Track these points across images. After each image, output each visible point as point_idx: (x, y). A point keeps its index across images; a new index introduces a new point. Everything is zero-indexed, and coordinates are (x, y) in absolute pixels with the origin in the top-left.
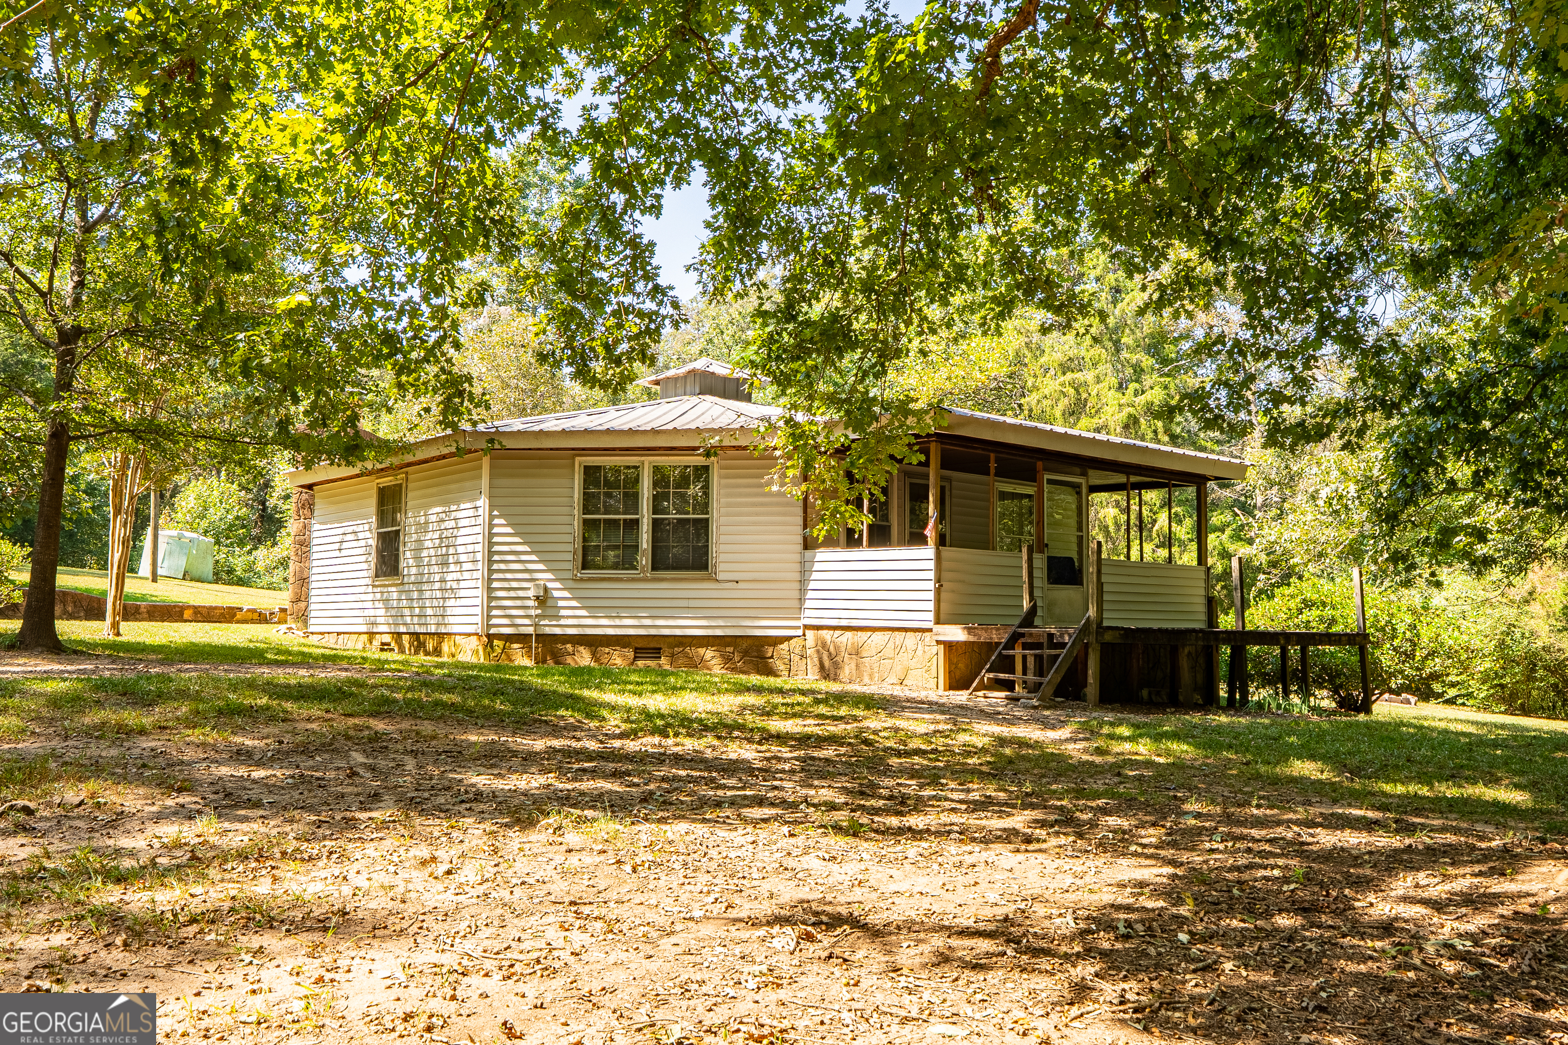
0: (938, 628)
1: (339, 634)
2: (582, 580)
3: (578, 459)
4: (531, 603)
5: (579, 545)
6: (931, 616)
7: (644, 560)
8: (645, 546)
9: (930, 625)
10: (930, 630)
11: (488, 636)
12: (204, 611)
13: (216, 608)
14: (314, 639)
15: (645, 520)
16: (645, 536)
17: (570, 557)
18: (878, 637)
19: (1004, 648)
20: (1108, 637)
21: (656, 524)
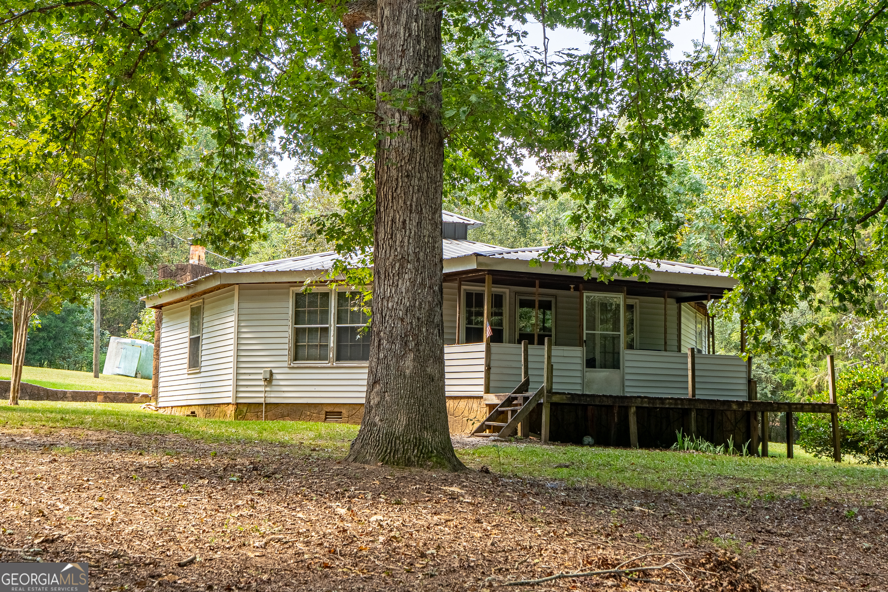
0: (486, 396)
1: (172, 407)
2: (293, 368)
3: (292, 288)
4: (262, 383)
5: (292, 345)
6: (482, 388)
7: (332, 355)
8: (332, 345)
9: (482, 394)
10: (481, 397)
11: (237, 404)
12: (111, 396)
13: (120, 394)
14: (161, 411)
15: (332, 328)
16: (332, 338)
17: (286, 353)
18: (463, 403)
19: (500, 407)
20: (555, 399)
21: (340, 331)
